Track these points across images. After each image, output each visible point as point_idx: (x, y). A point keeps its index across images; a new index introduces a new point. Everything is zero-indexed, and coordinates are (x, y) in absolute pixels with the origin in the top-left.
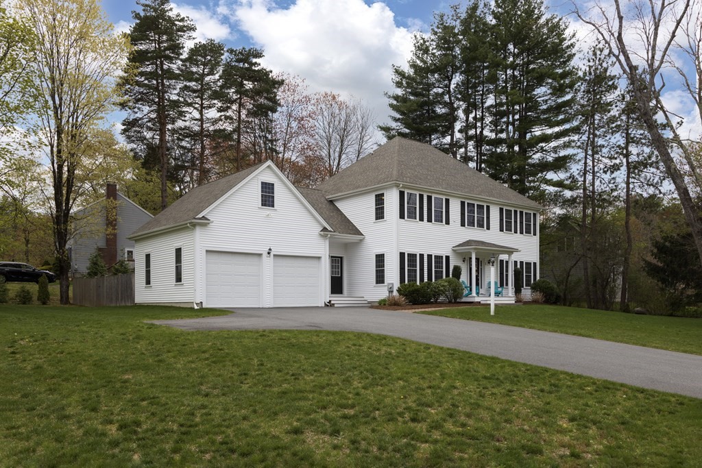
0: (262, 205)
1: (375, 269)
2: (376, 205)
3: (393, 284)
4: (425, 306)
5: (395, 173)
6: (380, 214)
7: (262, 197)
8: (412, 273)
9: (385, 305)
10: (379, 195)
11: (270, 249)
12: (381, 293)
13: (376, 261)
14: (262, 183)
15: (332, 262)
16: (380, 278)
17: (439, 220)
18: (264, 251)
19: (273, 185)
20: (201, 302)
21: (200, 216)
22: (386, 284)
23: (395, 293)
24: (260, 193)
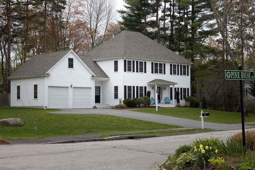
0: (69, 67)
1: (114, 92)
2: (115, 65)
3: (121, 99)
4: (134, 108)
5: (122, 52)
6: (116, 69)
7: (69, 64)
8: (130, 94)
9: (118, 107)
10: (116, 61)
11: (72, 85)
12: (116, 103)
13: (115, 89)
14: (69, 58)
15: (96, 89)
16: (116, 96)
17: (141, 71)
18: (69, 85)
19: (73, 59)
20: (46, 106)
21: (47, 73)
22: (118, 99)
23: (122, 103)
24: (68, 63)
